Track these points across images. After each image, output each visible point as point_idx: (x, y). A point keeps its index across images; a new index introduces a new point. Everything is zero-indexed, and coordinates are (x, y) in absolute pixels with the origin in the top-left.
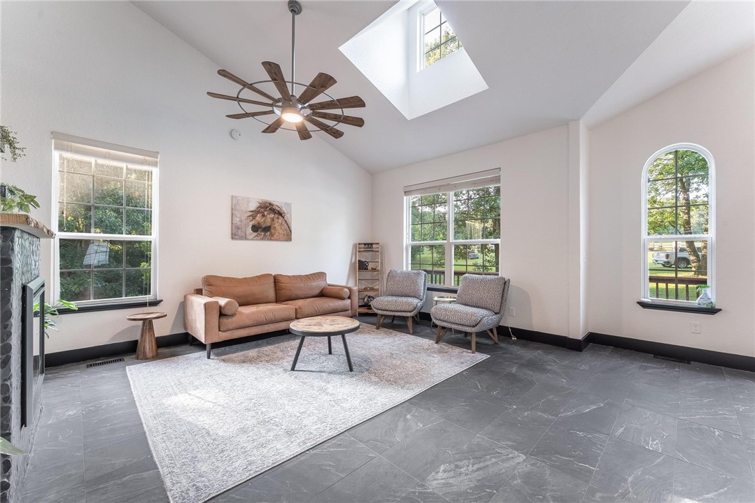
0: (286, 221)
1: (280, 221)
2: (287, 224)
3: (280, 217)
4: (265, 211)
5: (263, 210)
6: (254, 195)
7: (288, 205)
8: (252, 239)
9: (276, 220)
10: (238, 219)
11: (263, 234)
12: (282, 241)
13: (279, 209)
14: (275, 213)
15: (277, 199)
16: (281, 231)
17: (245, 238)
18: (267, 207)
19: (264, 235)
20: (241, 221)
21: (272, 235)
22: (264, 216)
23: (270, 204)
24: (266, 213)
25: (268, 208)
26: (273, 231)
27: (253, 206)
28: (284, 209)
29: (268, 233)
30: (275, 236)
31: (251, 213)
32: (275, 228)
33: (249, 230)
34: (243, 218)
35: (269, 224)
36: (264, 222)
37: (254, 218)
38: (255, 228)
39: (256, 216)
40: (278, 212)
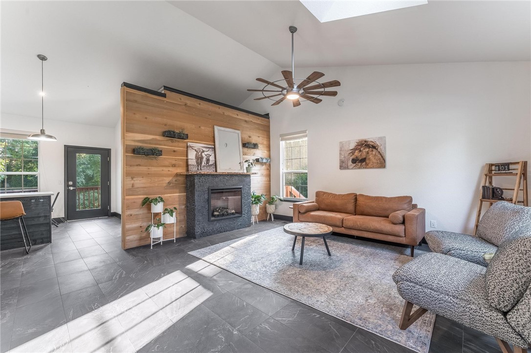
0: (379, 152)
1: (374, 153)
2: (381, 154)
3: (374, 150)
4: (361, 147)
5: (360, 147)
6: (352, 138)
7: (382, 139)
8: (352, 169)
9: (370, 153)
10: (343, 157)
11: (360, 164)
12: (376, 168)
13: (372, 144)
14: (369, 147)
15: (370, 135)
16: (374, 161)
17: (347, 168)
18: (363, 144)
19: (361, 165)
20: (345, 157)
21: (367, 164)
22: (360, 151)
23: (365, 141)
24: (362, 149)
25: (365, 145)
26: (367, 161)
27: (352, 146)
28: (378, 143)
29: (364, 163)
30: (370, 165)
31: (351, 151)
32: (369, 159)
33: (350, 163)
34: (346, 155)
35: (364, 157)
36: (361, 155)
37: (353, 154)
38: (354, 161)
39: (355, 152)
40: (372, 146)
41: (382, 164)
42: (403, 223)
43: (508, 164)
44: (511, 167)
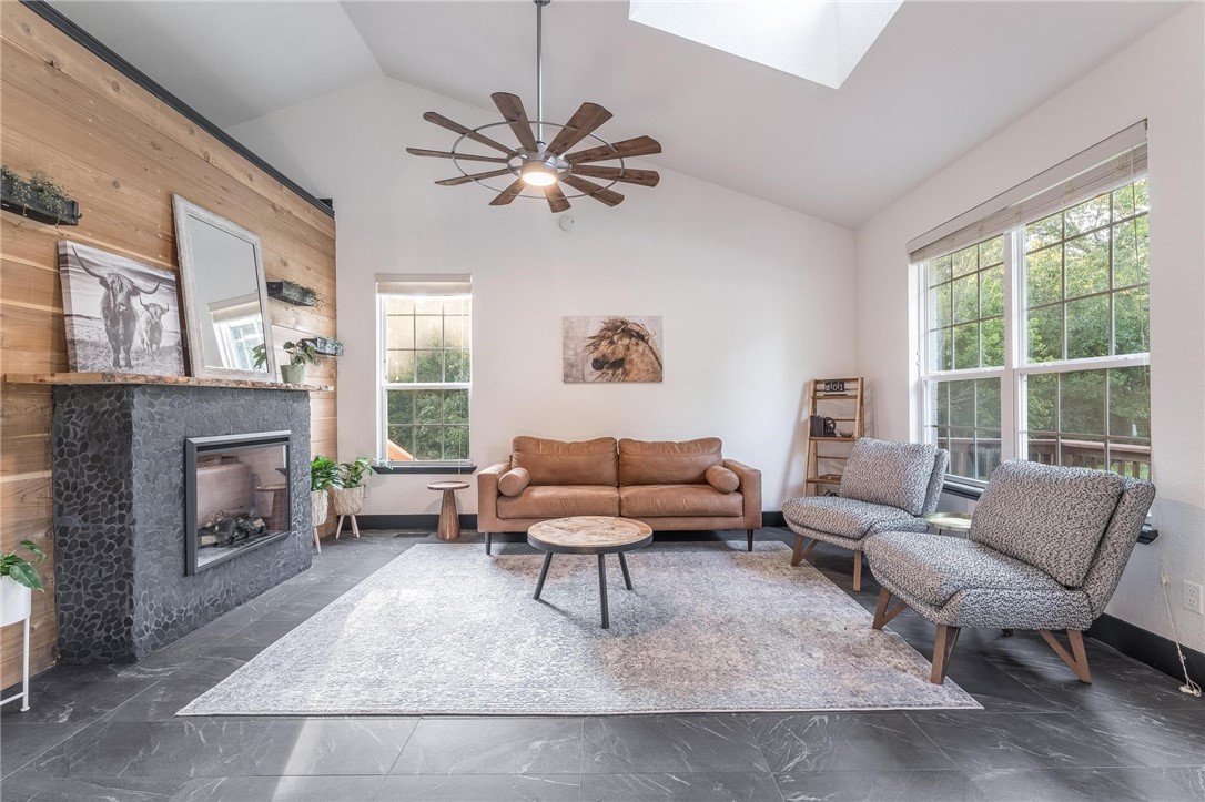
0: (651, 348)
1: (640, 349)
2: (654, 353)
3: (641, 342)
4: (614, 334)
5: (610, 333)
6: (595, 312)
7: (656, 320)
8: (593, 382)
9: (633, 348)
10: (571, 352)
11: (611, 372)
12: (645, 382)
13: (637, 329)
14: (631, 337)
15: (634, 311)
16: (642, 366)
17: (583, 380)
18: (617, 328)
19: (614, 374)
20: (576, 354)
21: (626, 373)
22: (612, 342)
23: (622, 322)
24: (615, 338)
25: (620, 329)
26: (627, 367)
27: (595, 329)
28: (648, 328)
29: (620, 371)
30: (632, 375)
31: (591, 341)
32: (631, 362)
33: (589, 368)
34: (580, 350)
35: (621, 356)
36: (613, 353)
37: (596, 349)
38: (599, 364)
39: (600, 344)
40: (638, 333)
41: (655, 374)
42: (739, 490)
43: (842, 382)
44: (847, 386)
